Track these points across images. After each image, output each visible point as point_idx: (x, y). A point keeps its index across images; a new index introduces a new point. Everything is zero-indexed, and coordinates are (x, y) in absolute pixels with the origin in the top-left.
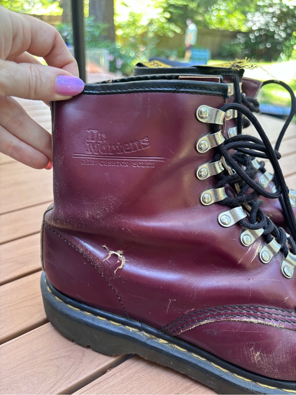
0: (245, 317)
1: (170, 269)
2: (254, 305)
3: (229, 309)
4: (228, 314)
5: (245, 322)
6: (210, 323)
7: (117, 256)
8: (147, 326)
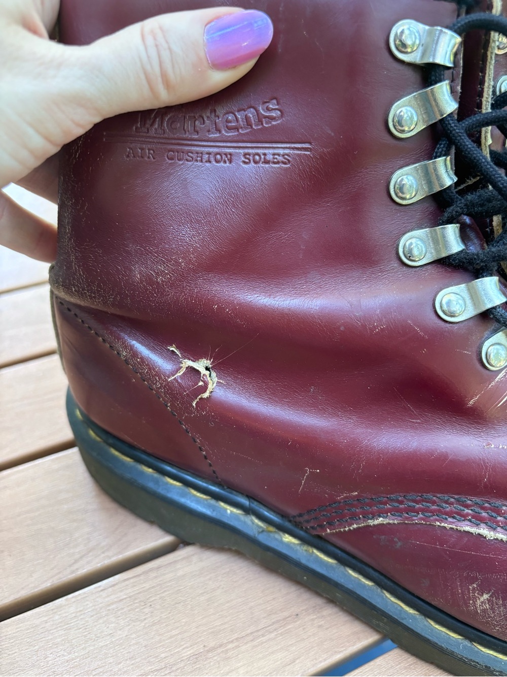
0: (469, 523)
1: (312, 407)
2: (493, 501)
3: (434, 503)
4: (431, 512)
5: (468, 532)
6: (389, 524)
7: (198, 372)
8: (260, 508)
